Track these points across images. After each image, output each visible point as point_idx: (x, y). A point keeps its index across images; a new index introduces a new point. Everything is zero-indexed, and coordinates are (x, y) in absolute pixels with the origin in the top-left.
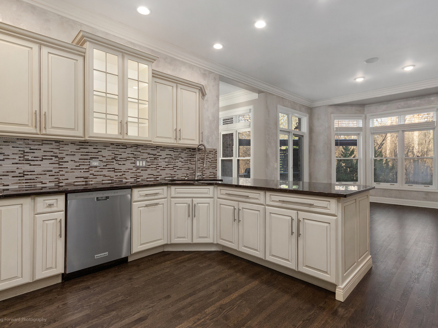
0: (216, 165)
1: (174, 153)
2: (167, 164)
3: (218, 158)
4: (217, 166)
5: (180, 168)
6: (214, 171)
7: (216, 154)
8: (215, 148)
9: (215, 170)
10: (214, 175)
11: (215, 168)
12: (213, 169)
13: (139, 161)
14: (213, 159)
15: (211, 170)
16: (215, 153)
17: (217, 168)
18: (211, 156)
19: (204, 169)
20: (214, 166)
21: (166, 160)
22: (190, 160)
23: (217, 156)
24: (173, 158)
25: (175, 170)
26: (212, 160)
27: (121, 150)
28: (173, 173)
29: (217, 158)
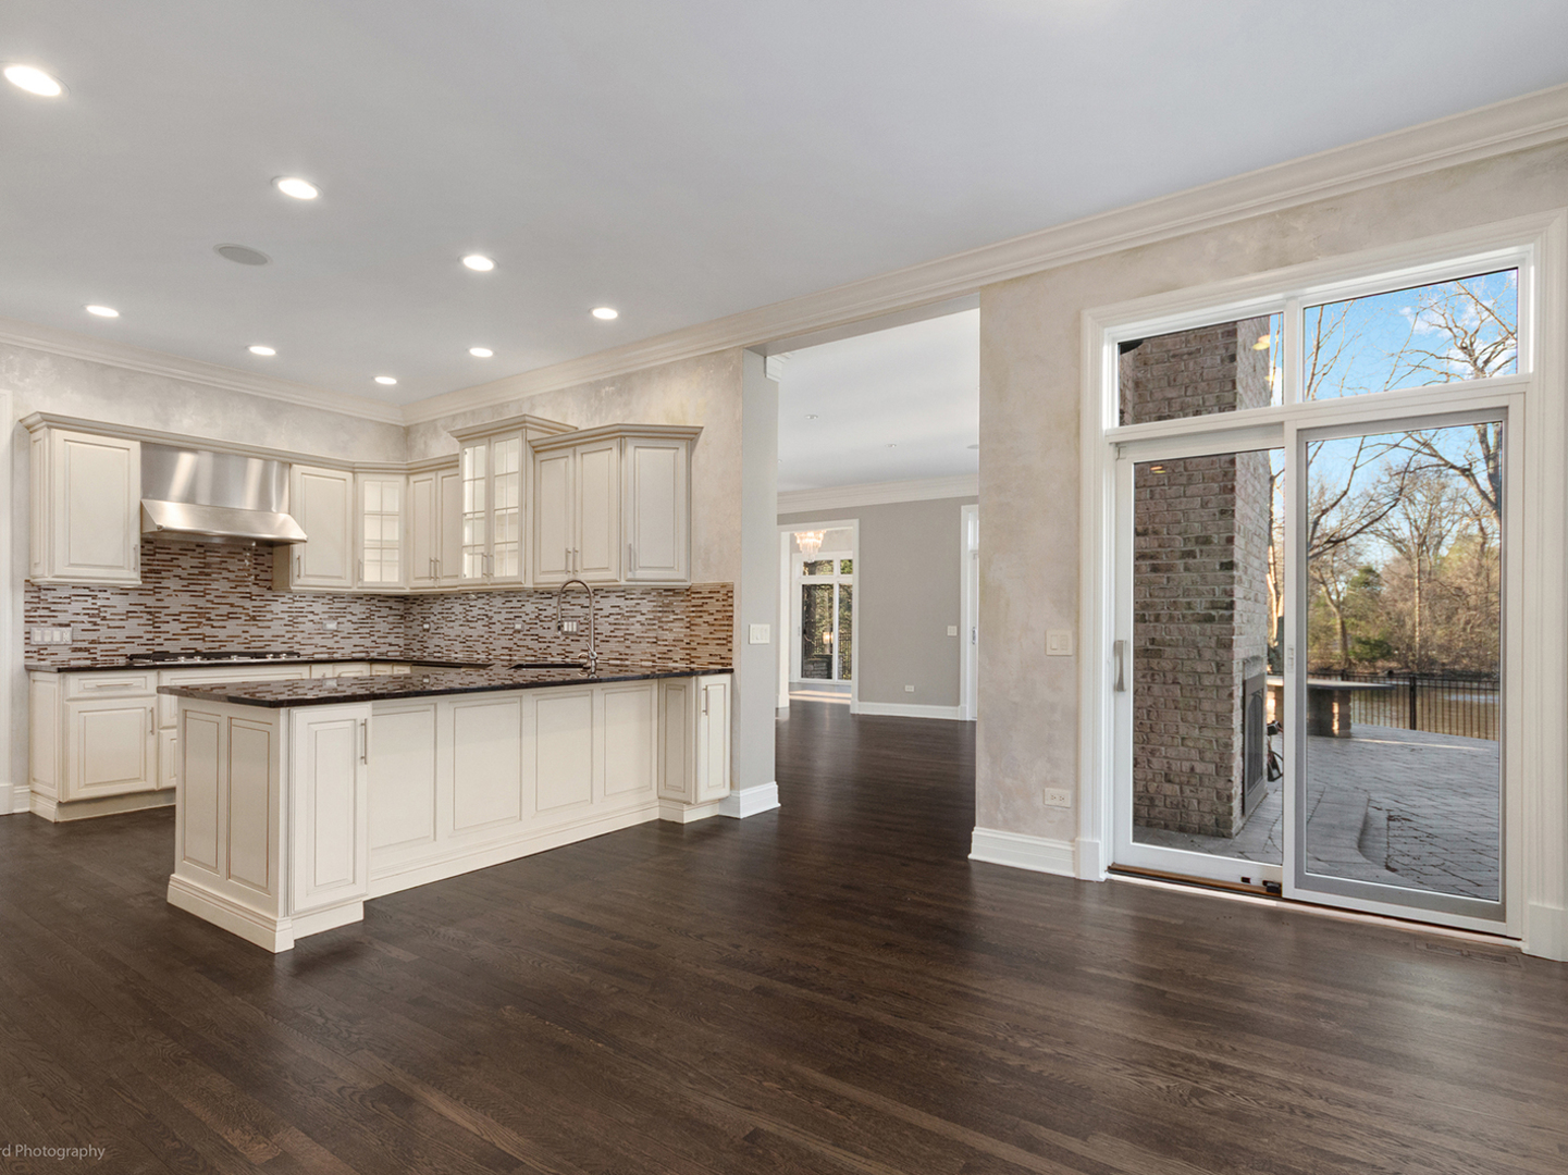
0: (729, 634)
1: (627, 601)
2: (612, 628)
3: (735, 610)
4: (731, 636)
5: (638, 640)
6: (723, 651)
7: (730, 600)
8: (727, 580)
9: (727, 648)
10: (722, 664)
11: (724, 642)
12: (718, 644)
13: (568, 621)
14: (719, 616)
15: (712, 648)
16: (725, 597)
17: (730, 642)
18: (713, 606)
19: (694, 645)
20: (723, 635)
21: (611, 619)
22: (660, 617)
23: (731, 605)
24: (623, 615)
25: (628, 643)
26: (715, 620)
27: (547, 601)
28: (622, 650)
29: (732, 611)
